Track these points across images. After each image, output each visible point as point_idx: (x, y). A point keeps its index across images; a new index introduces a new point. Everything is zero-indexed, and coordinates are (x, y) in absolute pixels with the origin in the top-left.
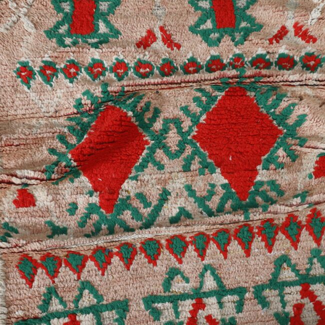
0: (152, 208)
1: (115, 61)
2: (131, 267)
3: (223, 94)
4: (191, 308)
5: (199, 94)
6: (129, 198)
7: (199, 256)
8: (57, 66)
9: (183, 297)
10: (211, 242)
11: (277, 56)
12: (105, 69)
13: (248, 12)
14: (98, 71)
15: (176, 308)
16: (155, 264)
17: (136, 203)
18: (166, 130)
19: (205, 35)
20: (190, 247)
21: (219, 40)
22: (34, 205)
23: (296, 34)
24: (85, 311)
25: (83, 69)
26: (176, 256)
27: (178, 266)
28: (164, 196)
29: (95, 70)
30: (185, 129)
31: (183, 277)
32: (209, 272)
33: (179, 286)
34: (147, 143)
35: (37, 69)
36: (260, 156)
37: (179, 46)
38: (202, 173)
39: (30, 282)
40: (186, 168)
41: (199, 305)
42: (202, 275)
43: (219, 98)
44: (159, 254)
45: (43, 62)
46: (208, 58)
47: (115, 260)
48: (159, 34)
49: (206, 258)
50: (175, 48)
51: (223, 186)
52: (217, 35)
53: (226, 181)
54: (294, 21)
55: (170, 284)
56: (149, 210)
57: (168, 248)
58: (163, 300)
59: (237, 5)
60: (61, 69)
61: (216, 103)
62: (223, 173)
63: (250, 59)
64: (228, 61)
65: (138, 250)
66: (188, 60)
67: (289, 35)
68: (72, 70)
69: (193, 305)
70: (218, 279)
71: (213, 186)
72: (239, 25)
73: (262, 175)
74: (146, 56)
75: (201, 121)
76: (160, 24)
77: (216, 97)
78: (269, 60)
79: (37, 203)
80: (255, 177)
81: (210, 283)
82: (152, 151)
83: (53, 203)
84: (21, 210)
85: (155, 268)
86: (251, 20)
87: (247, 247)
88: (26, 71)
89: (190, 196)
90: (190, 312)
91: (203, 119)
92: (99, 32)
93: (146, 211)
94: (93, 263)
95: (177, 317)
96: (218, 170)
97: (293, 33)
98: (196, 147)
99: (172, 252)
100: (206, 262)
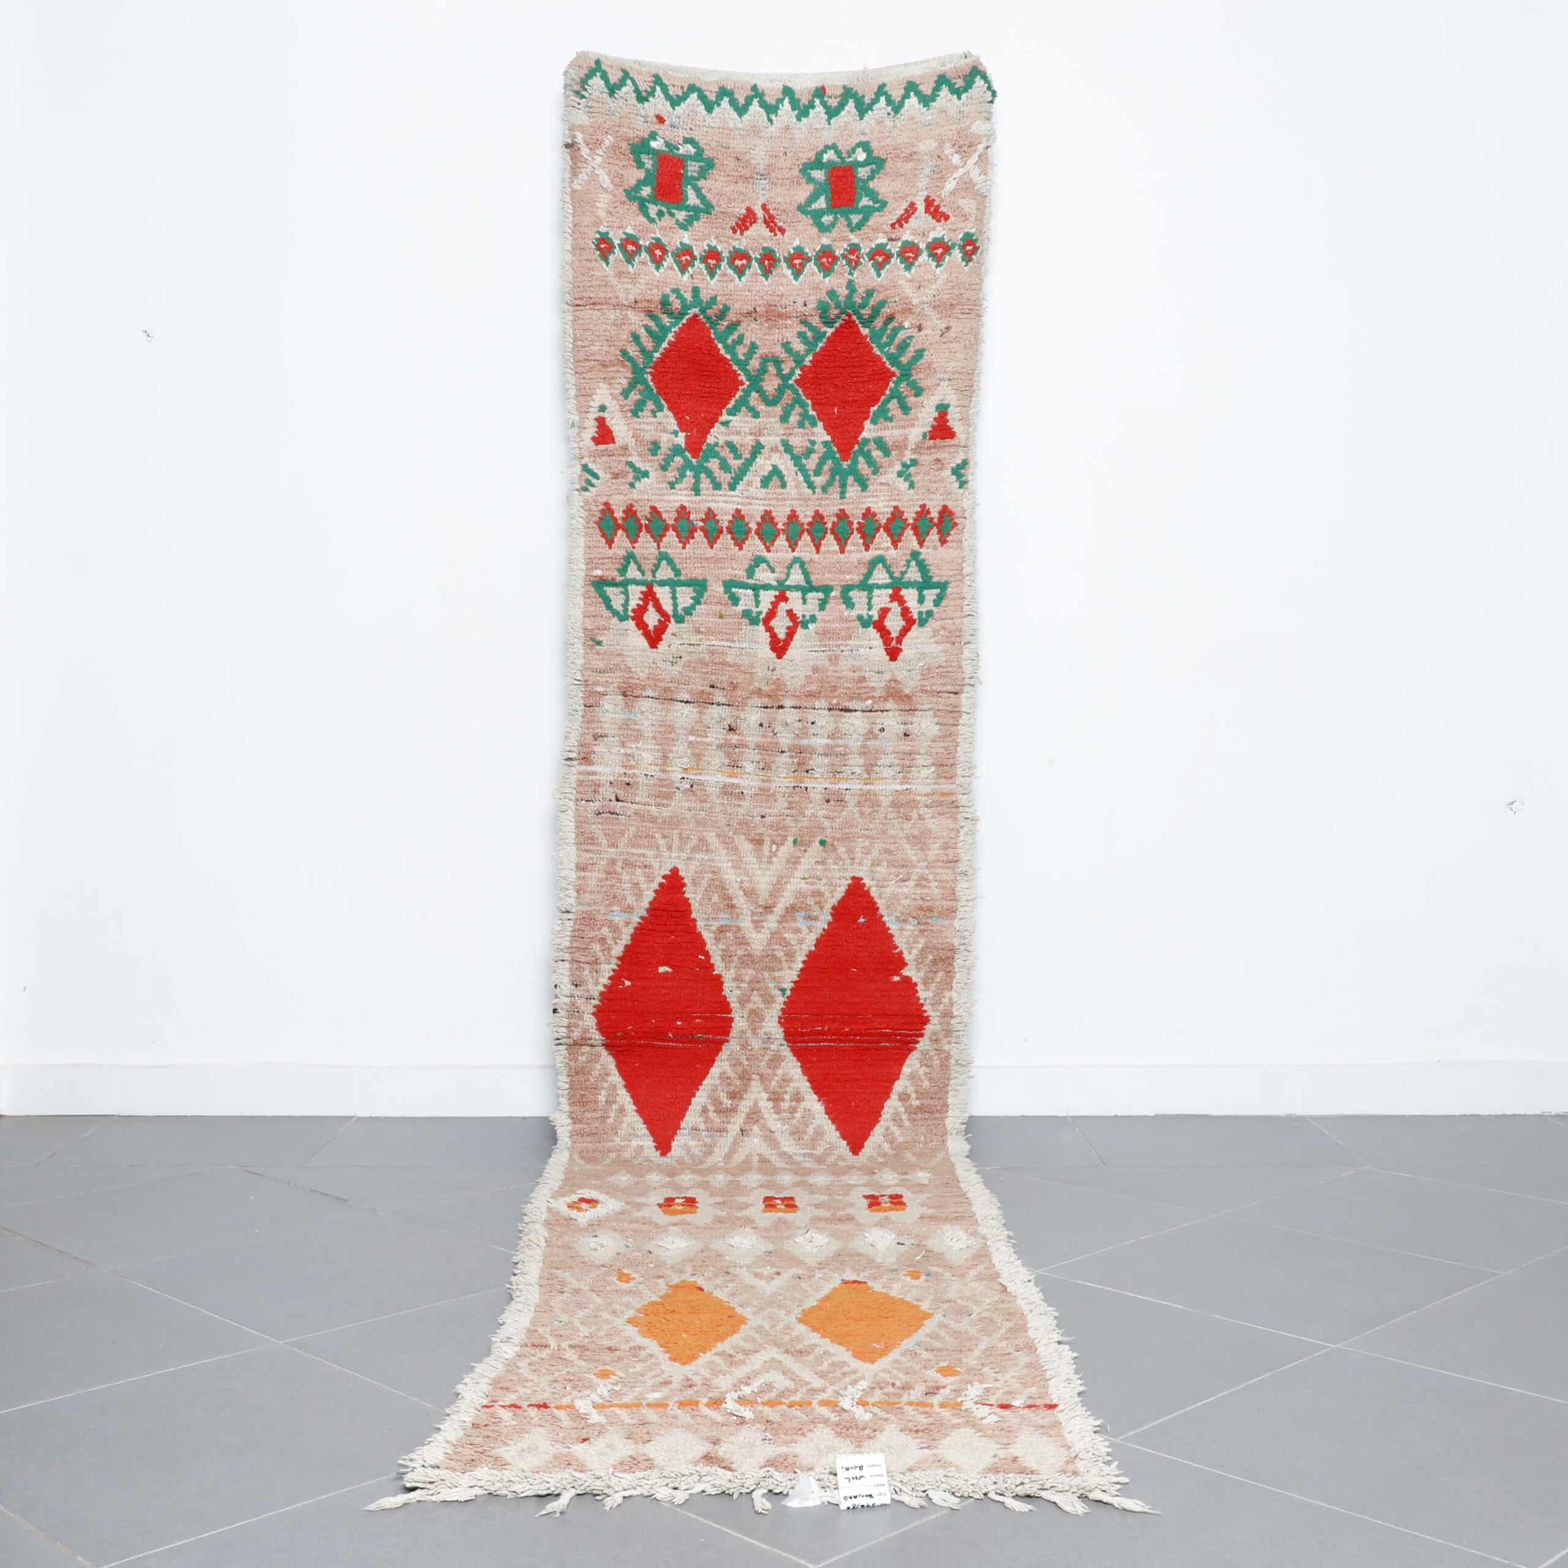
0: (743, 461)
1: (707, 248)
2: (715, 546)
3: (833, 330)
4: (773, 599)
5: (804, 329)
6: (716, 444)
7: (790, 546)
8: (641, 242)
9: (767, 587)
10: (806, 533)
11: (899, 244)
12: (694, 258)
13: (871, 185)
14: (686, 260)
15: (757, 596)
16: (741, 548)
17: (726, 453)
18: (763, 370)
19: (816, 216)
20: (781, 536)
21: (833, 225)
22: (614, 442)
23: (927, 210)
24: (662, 583)
25: (670, 254)
26: (765, 544)
27: (765, 554)
28: (757, 449)
29: (683, 258)
30: (786, 371)
31: (769, 566)
32: (798, 565)
33: (763, 575)
34: (742, 383)
35: (617, 242)
36: (870, 406)
37: (782, 231)
38: (801, 425)
39: (610, 543)
40: (784, 419)
41: (782, 597)
42: (790, 567)
43: (828, 334)
44: (747, 539)
45: (624, 233)
46: (818, 248)
47: (699, 535)
48: (760, 213)
49: (797, 549)
50: (779, 233)
51: (825, 443)
52: (831, 218)
53: (828, 438)
54: (925, 193)
55: (754, 572)
56: (739, 462)
57: (757, 533)
58: (745, 586)
59: (859, 176)
60: (645, 247)
61: (825, 340)
62: (825, 428)
63: (868, 250)
64: (842, 252)
65: (725, 529)
66: (794, 249)
67: (917, 213)
68: (658, 252)
69: (776, 597)
70: (806, 574)
71: (813, 443)
72: (859, 201)
73: (869, 430)
74: (742, 242)
75: (805, 363)
76: (762, 200)
77: (825, 333)
78: (890, 250)
79: (616, 440)
80: (860, 432)
81: (796, 577)
82: (747, 393)
83: (634, 440)
84: (601, 447)
85: (741, 553)
86: (873, 195)
87: (842, 543)
88: (605, 243)
89: (786, 451)
90: (772, 603)
91: (808, 360)
92: (688, 202)
93: (735, 463)
94: (674, 533)
95: (757, 606)
96: (820, 424)
97: (923, 210)
98: (798, 394)
99: (761, 538)
100: (796, 554)
